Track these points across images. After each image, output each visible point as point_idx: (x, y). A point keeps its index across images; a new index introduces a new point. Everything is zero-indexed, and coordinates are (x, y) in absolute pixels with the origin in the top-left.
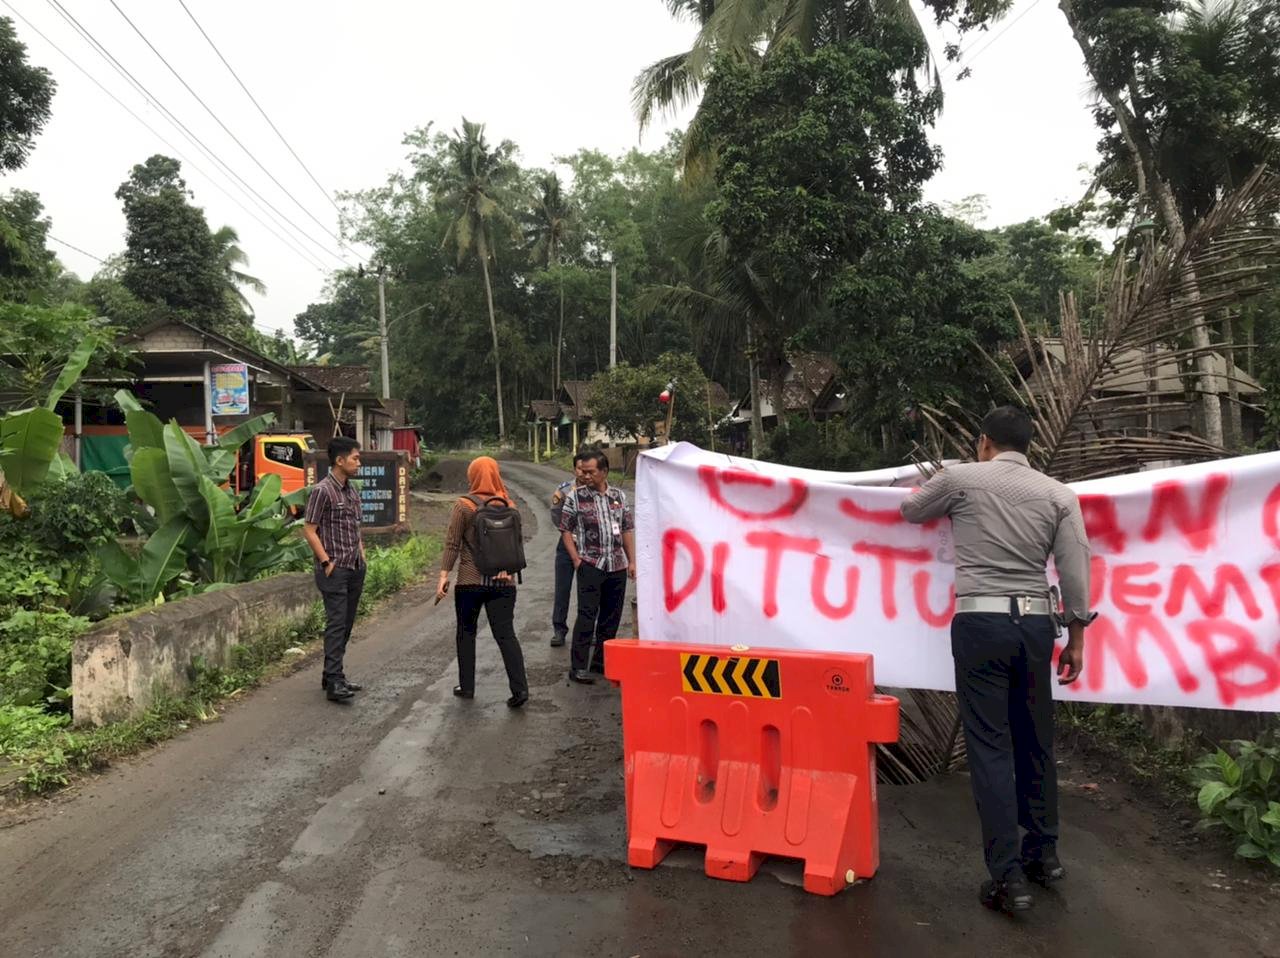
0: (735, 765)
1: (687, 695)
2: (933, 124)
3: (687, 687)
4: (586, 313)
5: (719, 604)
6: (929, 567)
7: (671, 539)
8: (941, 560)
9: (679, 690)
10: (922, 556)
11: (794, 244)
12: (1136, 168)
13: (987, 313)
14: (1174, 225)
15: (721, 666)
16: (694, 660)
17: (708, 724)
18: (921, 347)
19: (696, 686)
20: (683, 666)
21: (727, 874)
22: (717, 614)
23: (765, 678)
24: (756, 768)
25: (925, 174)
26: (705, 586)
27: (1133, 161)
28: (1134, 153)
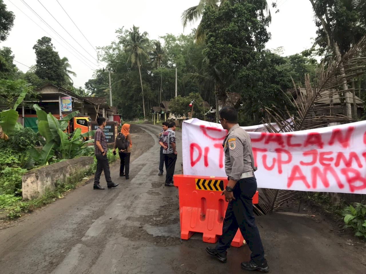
0: (211, 210)
1: (197, 190)
2: (268, 26)
3: (197, 188)
4: (169, 82)
5: (206, 164)
6: (266, 153)
7: (192, 146)
8: (270, 151)
9: (195, 189)
10: (265, 150)
11: (228, 61)
12: (327, 38)
13: (284, 81)
14: (338, 55)
15: (207, 182)
16: (199, 180)
17: (203, 199)
18: (265, 90)
19: (200, 188)
20: (196, 182)
21: (209, 241)
22: (206, 167)
23: (220, 185)
24: (217, 211)
25: (266, 40)
26: (202, 159)
27: (326, 36)
28: (327, 34)
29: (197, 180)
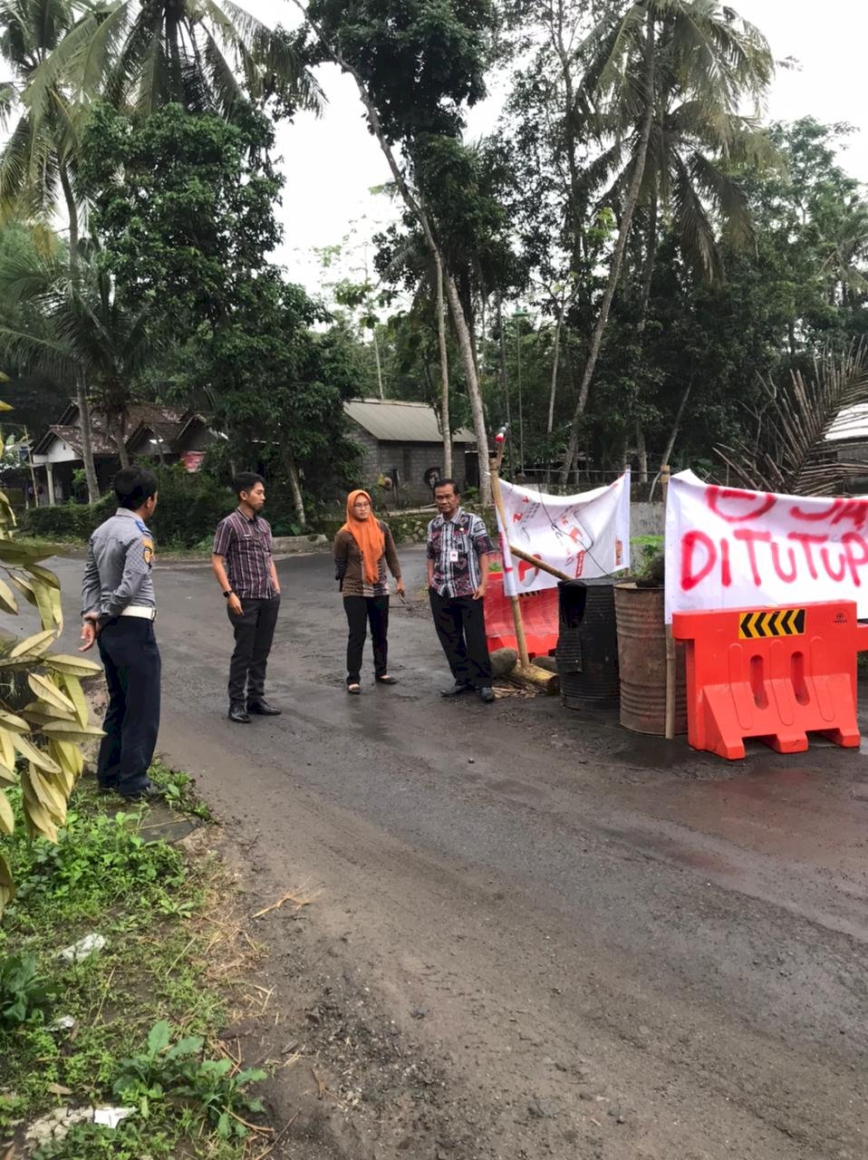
0: (776, 682)
1: (742, 642)
3: (742, 635)
5: (726, 580)
6: (828, 545)
7: (690, 540)
8: (833, 541)
9: (735, 638)
10: (822, 539)
12: (436, 263)
15: (768, 618)
16: (749, 616)
17: (756, 659)
19: (748, 633)
21: (795, 749)
22: (725, 588)
23: (795, 622)
24: (789, 681)
25: (268, 246)
26: (717, 569)
27: (434, 257)
28: (434, 251)
29: (742, 618)
